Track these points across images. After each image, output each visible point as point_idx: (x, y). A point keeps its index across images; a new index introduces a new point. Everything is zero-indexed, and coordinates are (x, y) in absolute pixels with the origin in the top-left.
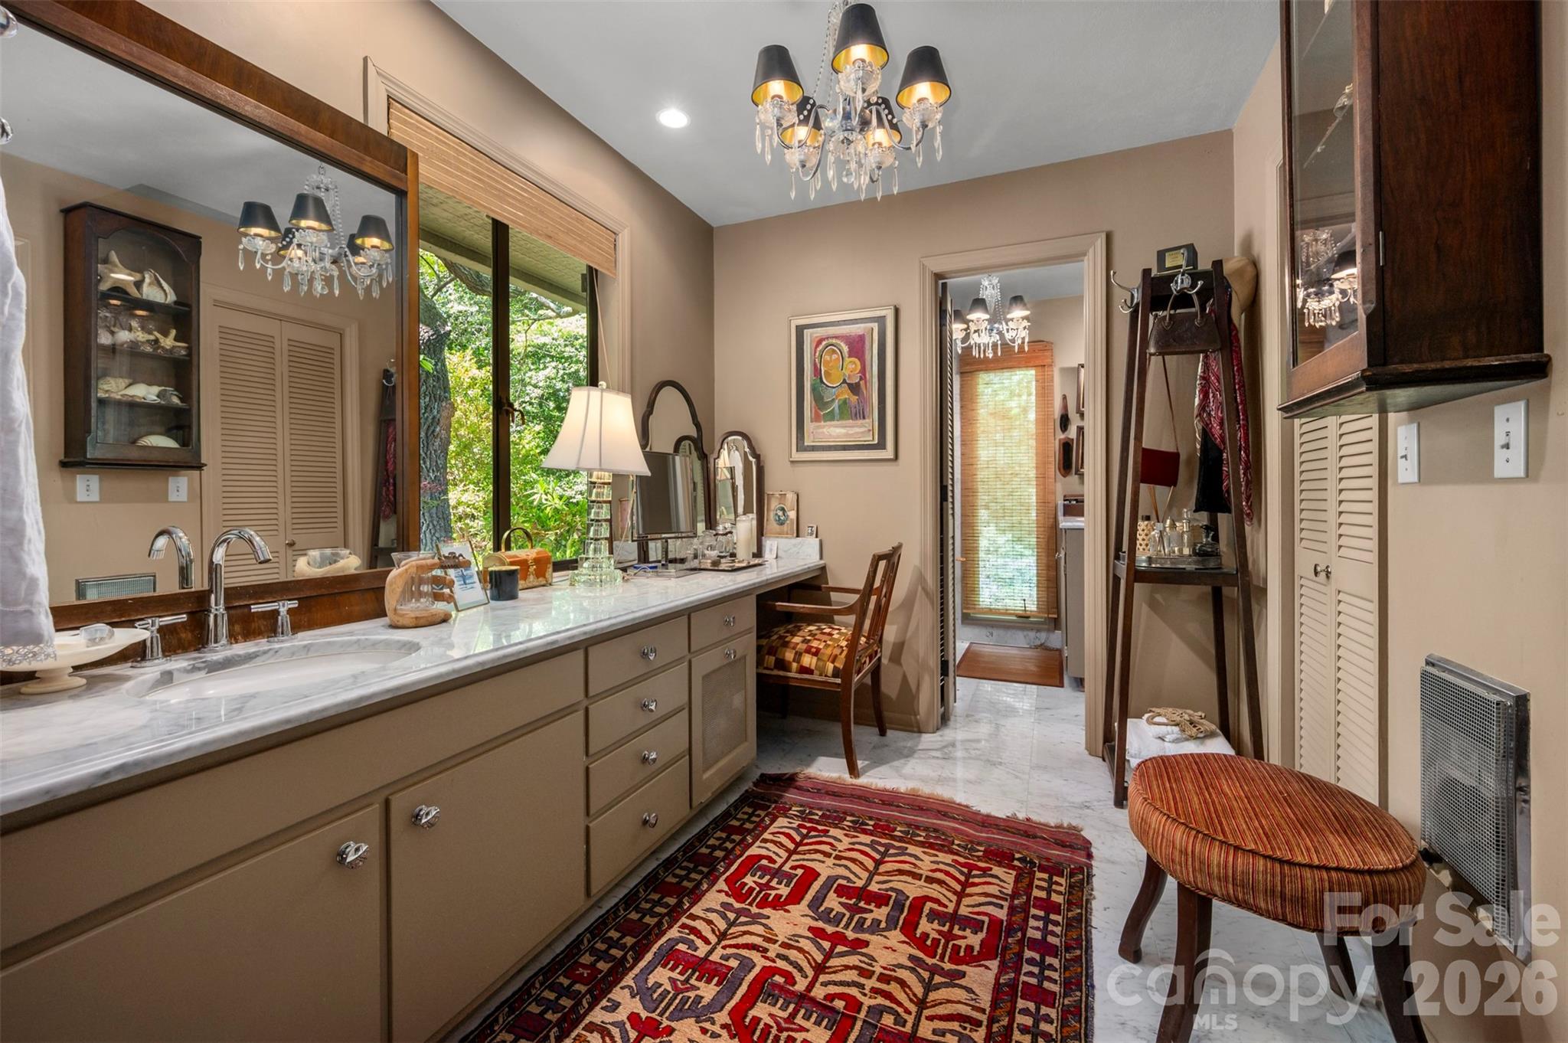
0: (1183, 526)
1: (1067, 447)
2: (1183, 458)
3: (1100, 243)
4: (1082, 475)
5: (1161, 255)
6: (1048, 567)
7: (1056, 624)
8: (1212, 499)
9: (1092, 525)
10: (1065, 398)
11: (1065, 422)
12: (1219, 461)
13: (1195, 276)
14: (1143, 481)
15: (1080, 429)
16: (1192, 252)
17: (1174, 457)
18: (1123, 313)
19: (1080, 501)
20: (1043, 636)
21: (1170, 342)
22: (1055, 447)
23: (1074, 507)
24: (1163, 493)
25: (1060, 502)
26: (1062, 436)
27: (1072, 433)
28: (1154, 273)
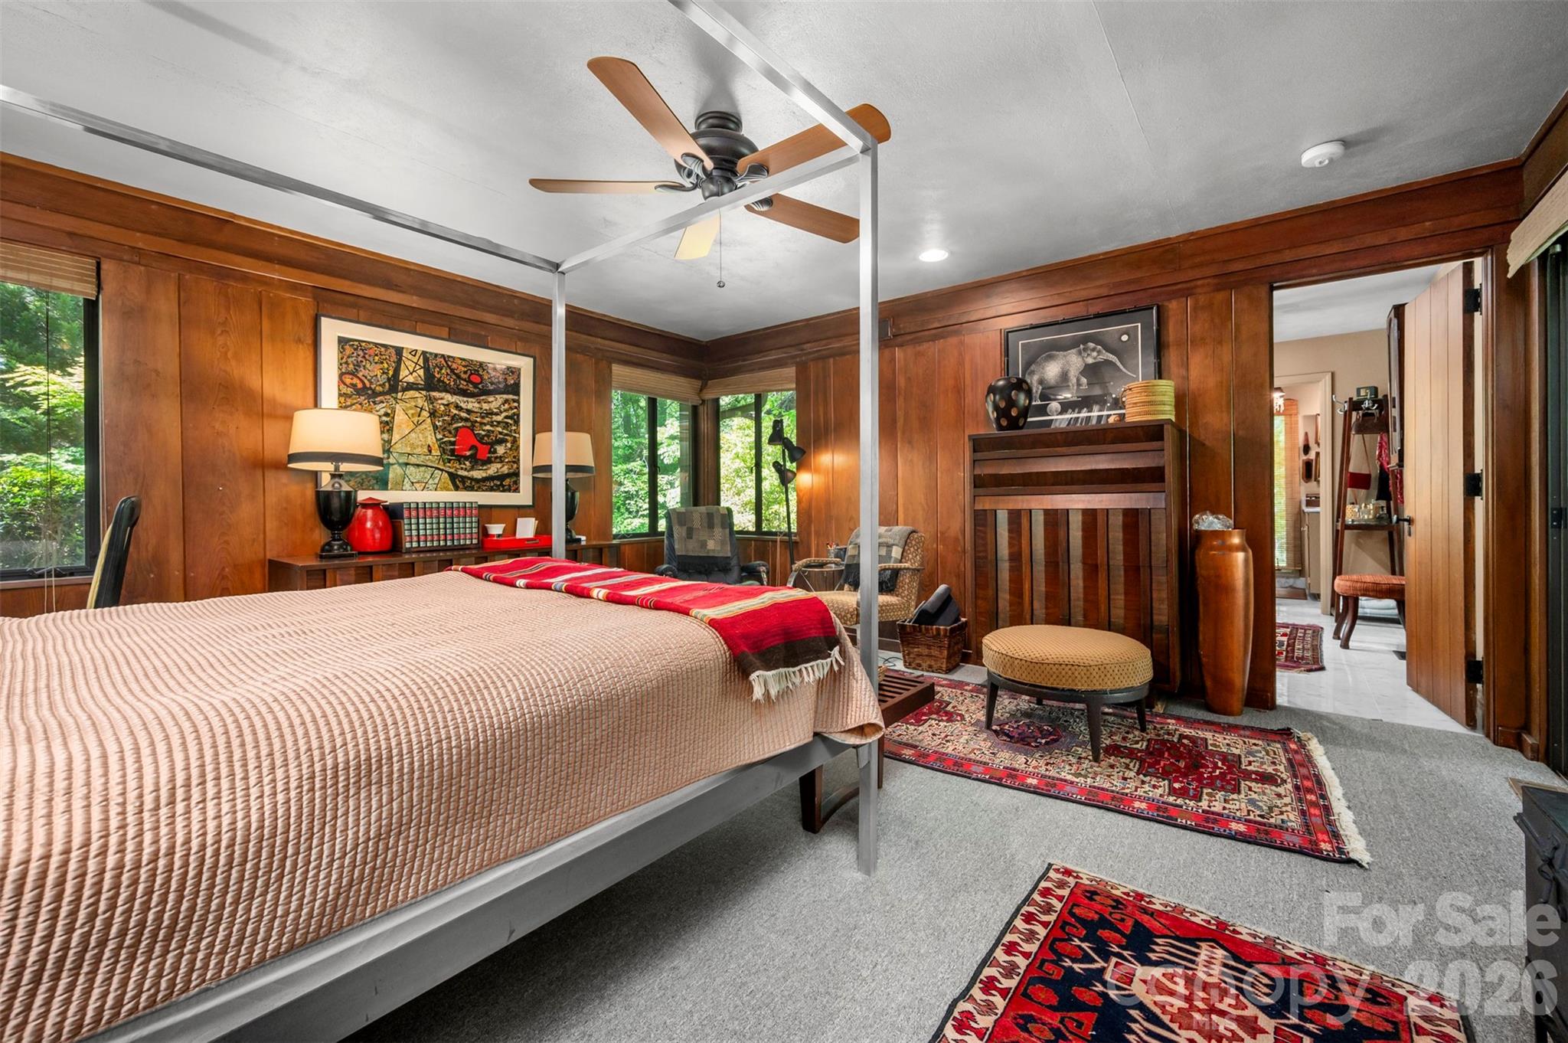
0: (1371, 507)
1: (1308, 465)
2: (1373, 476)
3: (1328, 377)
4: (1318, 482)
5: (1358, 390)
6: (1295, 538)
7: (1301, 573)
8: (1384, 494)
9: (1325, 510)
10: (1306, 434)
11: (1307, 449)
12: (1388, 479)
13: (1374, 402)
14: (1351, 487)
15: (1318, 454)
16: (1375, 390)
17: (1368, 476)
18: (1340, 414)
19: (1318, 498)
20: (1291, 581)
21: (1362, 429)
22: (1299, 465)
23: (1313, 501)
24: (1362, 492)
25: (1304, 499)
26: (1305, 458)
27: (1312, 455)
28: (1355, 399)
